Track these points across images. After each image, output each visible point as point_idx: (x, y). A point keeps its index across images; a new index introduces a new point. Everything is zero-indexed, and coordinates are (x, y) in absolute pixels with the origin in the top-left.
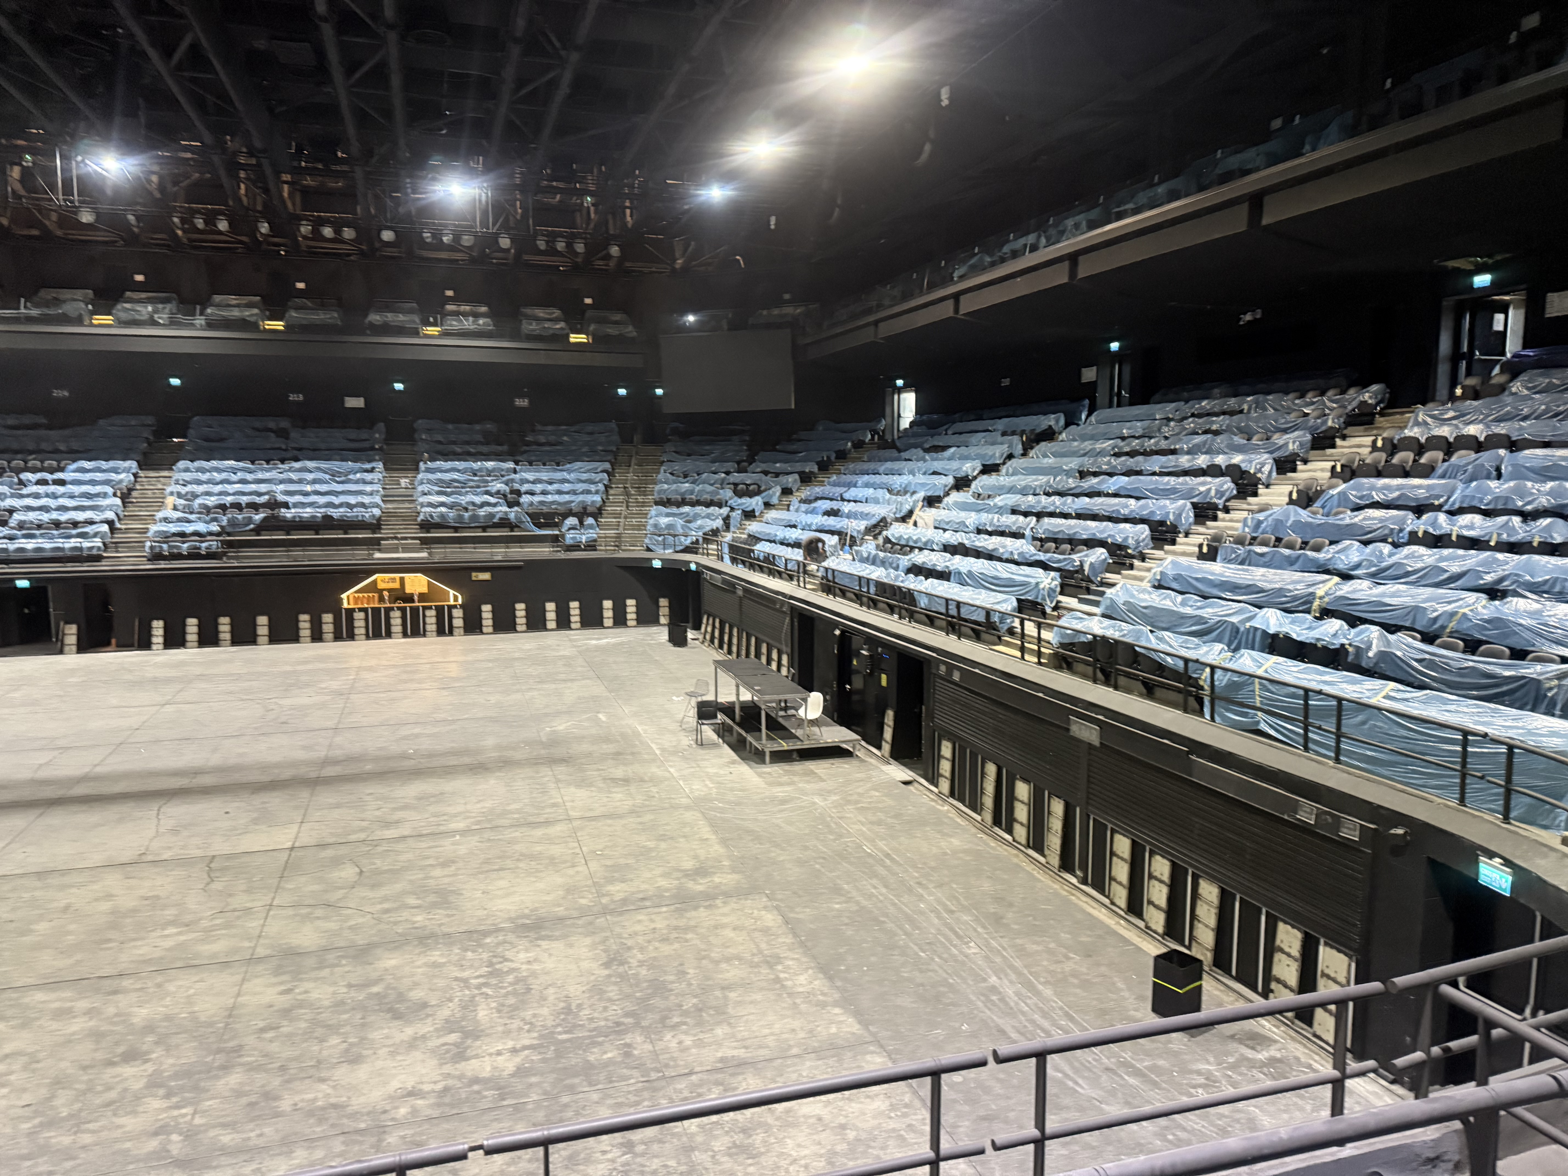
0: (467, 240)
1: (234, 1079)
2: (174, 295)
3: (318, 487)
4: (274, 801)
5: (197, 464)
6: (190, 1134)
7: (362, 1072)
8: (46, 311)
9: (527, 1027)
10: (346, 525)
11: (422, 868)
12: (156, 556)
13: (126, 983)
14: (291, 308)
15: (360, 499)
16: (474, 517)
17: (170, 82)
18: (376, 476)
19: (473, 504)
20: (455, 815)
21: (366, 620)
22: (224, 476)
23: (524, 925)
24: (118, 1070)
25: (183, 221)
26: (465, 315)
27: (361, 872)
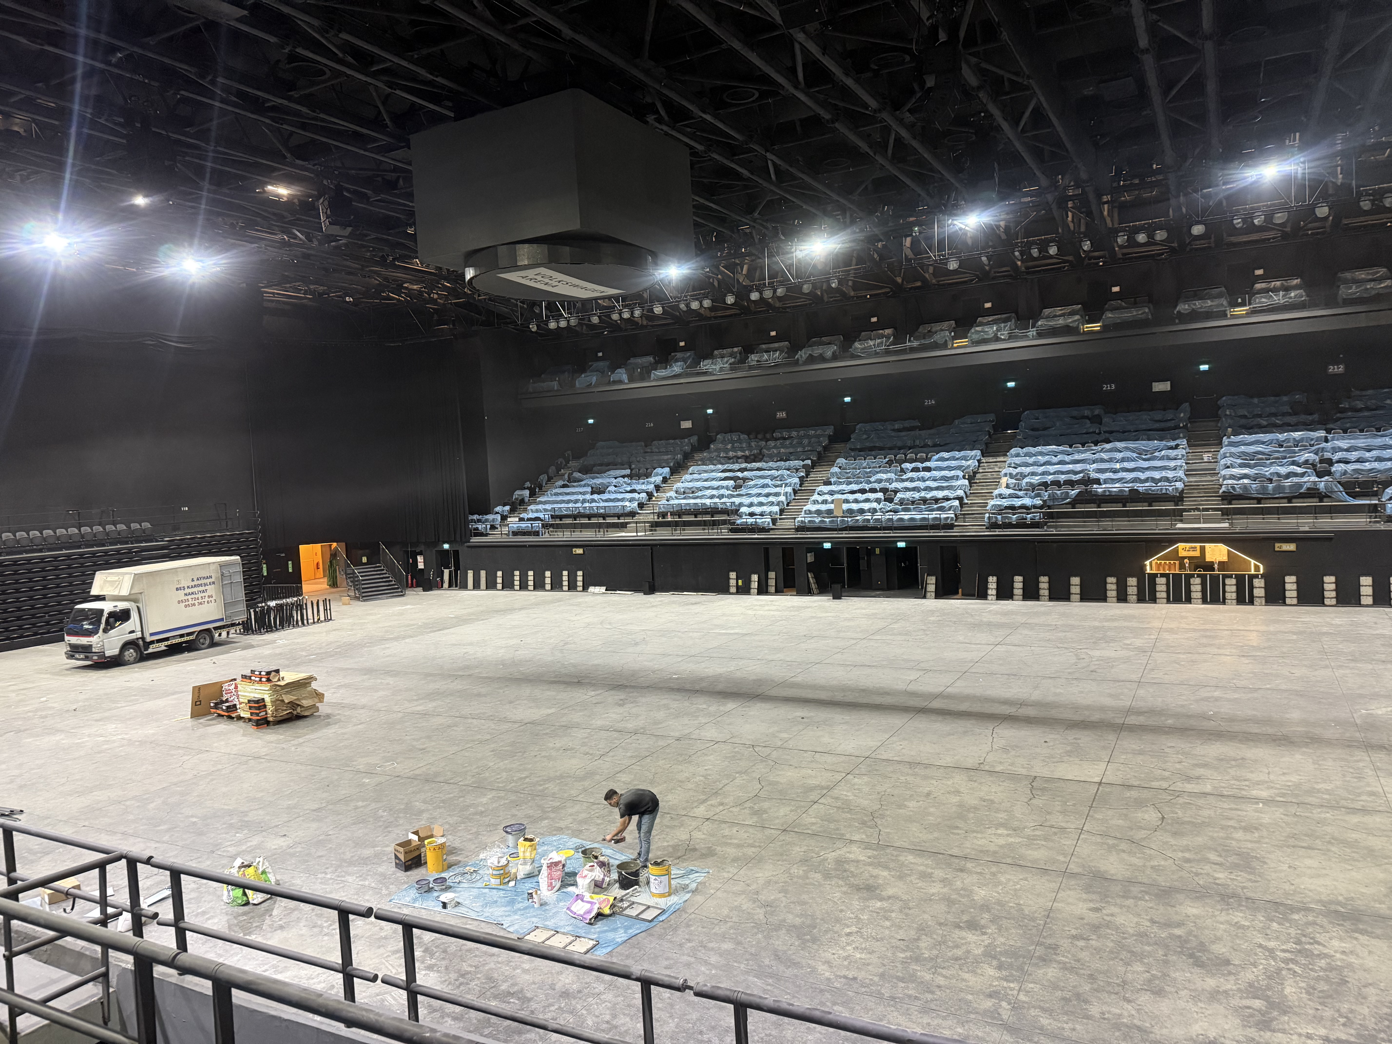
0: (1280, 218)
1: (1052, 972)
2: (1013, 315)
3: (1126, 465)
4: (1085, 738)
5: (1025, 450)
6: (1016, 1007)
7: (1164, 1006)
8: (923, 341)
9: (1342, 1020)
10: (1151, 498)
11: (1223, 828)
12: (993, 526)
13: (969, 865)
14: (1108, 310)
15: (1164, 474)
16: (1279, 488)
17: (1018, 145)
18: (1180, 452)
19: (1278, 475)
20: (1258, 783)
21: (1168, 584)
22: (1047, 458)
23: (1336, 911)
24: (963, 934)
25: (1022, 253)
26: (1275, 290)
27: (1163, 818)
